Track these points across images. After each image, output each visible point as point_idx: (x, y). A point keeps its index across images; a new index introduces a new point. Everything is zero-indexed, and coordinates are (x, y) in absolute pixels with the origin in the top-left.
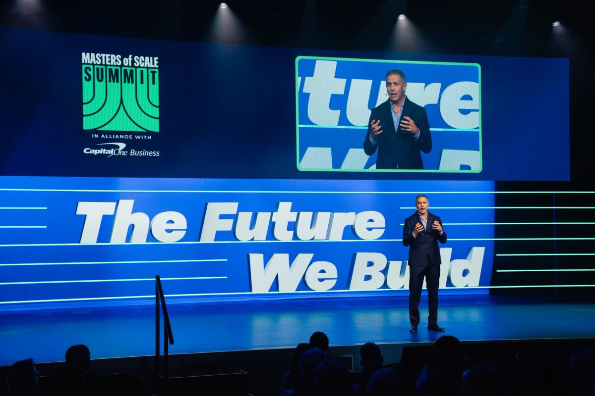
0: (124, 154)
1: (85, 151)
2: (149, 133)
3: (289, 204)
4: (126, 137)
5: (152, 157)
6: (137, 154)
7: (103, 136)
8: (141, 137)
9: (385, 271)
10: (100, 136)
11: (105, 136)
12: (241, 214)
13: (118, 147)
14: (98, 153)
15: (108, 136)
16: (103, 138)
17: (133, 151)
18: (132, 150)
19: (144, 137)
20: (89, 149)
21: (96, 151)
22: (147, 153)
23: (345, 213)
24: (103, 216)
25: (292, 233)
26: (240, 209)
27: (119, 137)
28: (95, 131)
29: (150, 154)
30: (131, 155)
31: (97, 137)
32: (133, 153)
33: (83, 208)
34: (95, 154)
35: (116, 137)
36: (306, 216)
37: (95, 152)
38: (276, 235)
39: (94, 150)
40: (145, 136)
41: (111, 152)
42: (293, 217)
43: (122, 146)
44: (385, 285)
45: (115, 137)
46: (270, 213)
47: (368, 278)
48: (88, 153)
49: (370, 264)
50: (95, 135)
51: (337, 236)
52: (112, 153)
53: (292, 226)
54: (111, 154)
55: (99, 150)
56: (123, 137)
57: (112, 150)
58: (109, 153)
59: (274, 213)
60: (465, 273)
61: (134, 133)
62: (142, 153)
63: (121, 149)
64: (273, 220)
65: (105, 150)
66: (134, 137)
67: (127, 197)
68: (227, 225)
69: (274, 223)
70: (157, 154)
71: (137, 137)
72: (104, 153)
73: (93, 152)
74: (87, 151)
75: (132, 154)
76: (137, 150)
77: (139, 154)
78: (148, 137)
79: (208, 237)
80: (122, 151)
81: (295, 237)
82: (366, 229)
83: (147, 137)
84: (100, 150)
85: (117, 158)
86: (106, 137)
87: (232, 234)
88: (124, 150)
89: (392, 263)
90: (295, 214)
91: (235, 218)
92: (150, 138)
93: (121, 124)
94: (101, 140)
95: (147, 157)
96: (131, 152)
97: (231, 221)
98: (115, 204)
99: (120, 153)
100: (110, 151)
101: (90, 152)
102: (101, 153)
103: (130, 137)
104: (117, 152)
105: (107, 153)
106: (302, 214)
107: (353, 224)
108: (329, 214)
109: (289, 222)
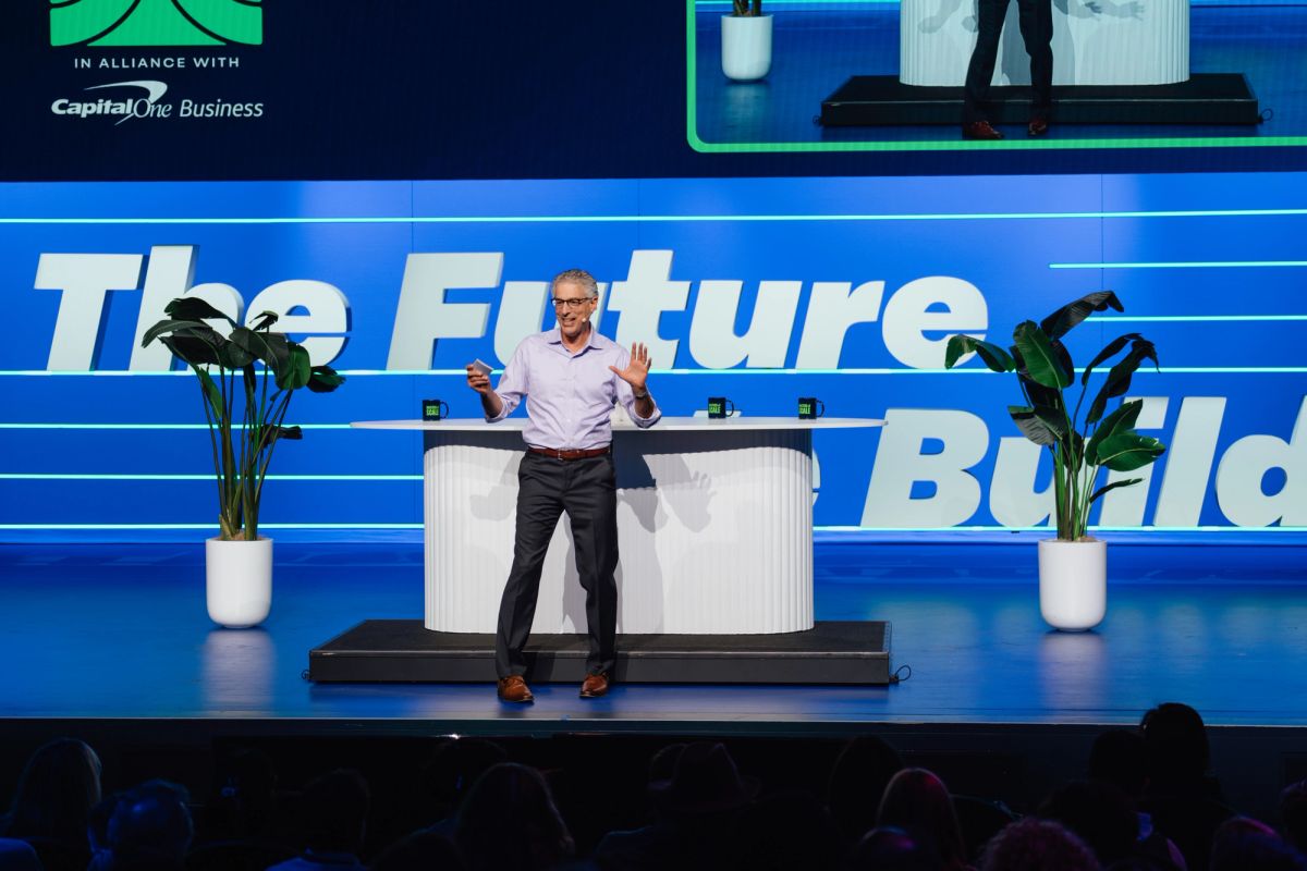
0: (162, 113)
1: (55, 108)
2: (232, 48)
3: (664, 258)
4: (168, 63)
5: (243, 122)
6: (198, 112)
7: (104, 63)
8: (210, 62)
9: (983, 472)
10: (96, 63)
11: (110, 64)
12: (509, 285)
13: (146, 93)
14: (91, 112)
15: (118, 62)
16: (104, 67)
17: (187, 104)
18: (184, 101)
19: (218, 62)
20: (66, 101)
21: (86, 105)
22: (226, 108)
23: (849, 285)
24: (109, 294)
25: (674, 343)
26: (511, 273)
27: (149, 63)
28: (81, 49)
29: (235, 110)
30: (182, 115)
31: (89, 66)
32: (188, 108)
33: (53, 270)
34: (84, 115)
35: (140, 64)
36: (720, 296)
37: (82, 110)
39: (78, 105)
40: (222, 59)
41: (127, 108)
42: (675, 296)
43: (157, 89)
44: (983, 515)
45: (137, 63)
47: (923, 490)
48: (63, 112)
49: (932, 447)
50: (83, 61)
51: (821, 356)
52: (129, 111)
53: (675, 325)
54: (126, 115)
55: (93, 105)
56: (158, 65)
57: (130, 101)
58: (122, 112)
59: (616, 285)
60: (1274, 481)
61: (190, 52)
62: (214, 109)
63: (153, 98)
64: (611, 308)
65: (108, 103)
66: (189, 63)
67: (171, 237)
68: (467, 322)
69: (617, 314)
70: (254, 110)
71: (201, 62)
72: (107, 111)
73: (78, 112)
74: (62, 107)
75: (186, 112)
76: (198, 101)
77: (206, 111)
78: (231, 62)
79: (409, 357)
80: (156, 103)
81: (683, 357)
82: (922, 337)
83: (226, 62)
84: (97, 103)
85: (141, 126)
86: (114, 66)
87: (483, 347)
88: (162, 101)
89: (1007, 443)
90: (684, 286)
91: (492, 297)
92: (237, 62)
93: (156, 27)
94: (97, 75)
95: (227, 121)
96: (183, 108)
97: (480, 310)
98: (139, 258)
99: (150, 109)
100: (122, 105)
101: (70, 111)
102: (99, 112)
103: (180, 62)
104: (143, 107)
105: (114, 111)
106: (707, 286)
107: (874, 318)
108: (796, 286)
109: (662, 313)
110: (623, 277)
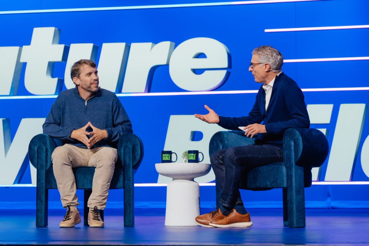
3: (50, 31)
23: (150, 44)
25: (56, 80)
38: (29, 85)
46: (17, 48)
59: (25, 48)
64: (22, 60)
69: (25, 64)
81: (61, 87)
90: (62, 47)
106: (74, 47)
107: (165, 63)
108: (122, 45)
109: (49, 63)
110: (28, 43)
